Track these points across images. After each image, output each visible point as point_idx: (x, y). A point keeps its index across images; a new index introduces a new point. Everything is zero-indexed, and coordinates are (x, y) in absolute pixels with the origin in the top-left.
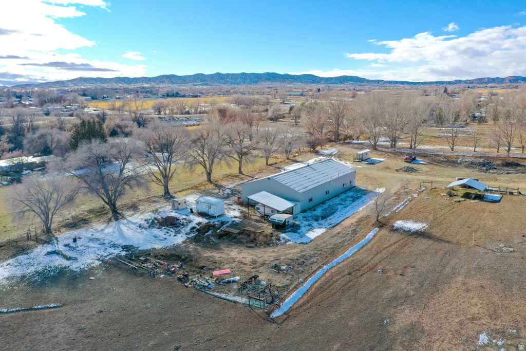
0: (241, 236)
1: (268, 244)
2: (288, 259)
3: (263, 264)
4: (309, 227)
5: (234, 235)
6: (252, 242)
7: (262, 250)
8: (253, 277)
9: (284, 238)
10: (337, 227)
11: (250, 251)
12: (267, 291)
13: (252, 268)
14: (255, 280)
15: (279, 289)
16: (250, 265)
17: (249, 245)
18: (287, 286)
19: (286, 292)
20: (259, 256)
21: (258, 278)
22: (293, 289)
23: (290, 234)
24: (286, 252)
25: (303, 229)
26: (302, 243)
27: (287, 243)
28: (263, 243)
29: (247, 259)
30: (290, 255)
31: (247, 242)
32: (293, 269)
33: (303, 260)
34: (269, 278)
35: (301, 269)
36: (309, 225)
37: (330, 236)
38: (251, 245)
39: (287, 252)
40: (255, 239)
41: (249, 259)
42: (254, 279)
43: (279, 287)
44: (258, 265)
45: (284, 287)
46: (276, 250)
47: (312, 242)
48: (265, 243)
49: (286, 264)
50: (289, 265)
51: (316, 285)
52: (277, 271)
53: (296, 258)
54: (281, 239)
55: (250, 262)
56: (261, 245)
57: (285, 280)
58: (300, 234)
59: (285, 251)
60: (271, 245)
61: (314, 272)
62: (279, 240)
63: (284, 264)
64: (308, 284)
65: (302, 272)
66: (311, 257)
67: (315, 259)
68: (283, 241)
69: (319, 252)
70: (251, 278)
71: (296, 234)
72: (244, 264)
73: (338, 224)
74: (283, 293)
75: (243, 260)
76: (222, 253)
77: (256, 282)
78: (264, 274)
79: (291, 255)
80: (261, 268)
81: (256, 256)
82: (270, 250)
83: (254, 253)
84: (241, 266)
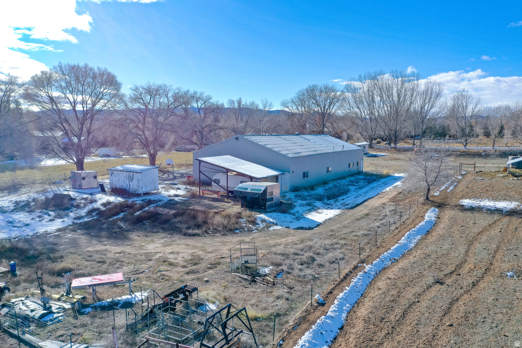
0: (178, 219)
1: (231, 230)
2: (275, 254)
3: (213, 266)
4: (309, 208)
5: (164, 218)
6: (198, 226)
7: (218, 240)
8: (182, 290)
9: (263, 221)
10: (359, 208)
11: (191, 241)
12: (216, 333)
13: (187, 273)
14: (186, 298)
15: (255, 325)
16: (184, 267)
17: (190, 231)
18: (278, 315)
19: (278, 336)
20: (209, 250)
21: (194, 295)
22: (297, 325)
23: (274, 214)
24: (270, 242)
25: (298, 209)
26: (302, 228)
27: (272, 228)
28: (220, 229)
29: (181, 255)
30: (278, 247)
31: (189, 228)
32: (289, 273)
33: (311, 254)
34: (226, 294)
35: (308, 272)
36: (309, 204)
37: (352, 218)
38: (196, 231)
39: (272, 242)
40: (205, 222)
41: (185, 255)
42: (181, 296)
43: (256, 319)
44: (203, 265)
45: (269, 319)
46: (247, 239)
47: (321, 226)
48: (225, 227)
49: (272, 264)
50: (279, 265)
51: (362, 312)
52: (249, 278)
53: (292, 251)
54: (259, 221)
55: (186, 261)
56: (216, 231)
57: (271, 299)
58: (294, 214)
59: (267, 240)
60: (237, 231)
61: (345, 278)
62: (254, 222)
63: (268, 264)
64: (340, 309)
65: (315, 279)
66: (326, 249)
67: (338, 254)
68: (261, 225)
69: (343, 242)
70: (174, 294)
71: (286, 215)
72: (171, 264)
73: (358, 205)
74: (269, 337)
75: (171, 256)
76: (128, 245)
77: (187, 306)
78: (214, 286)
79: (282, 247)
80: (211, 271)
81: (203, 250)
82: (233, 239)
83: (199, 244)
84: (162, 268)
